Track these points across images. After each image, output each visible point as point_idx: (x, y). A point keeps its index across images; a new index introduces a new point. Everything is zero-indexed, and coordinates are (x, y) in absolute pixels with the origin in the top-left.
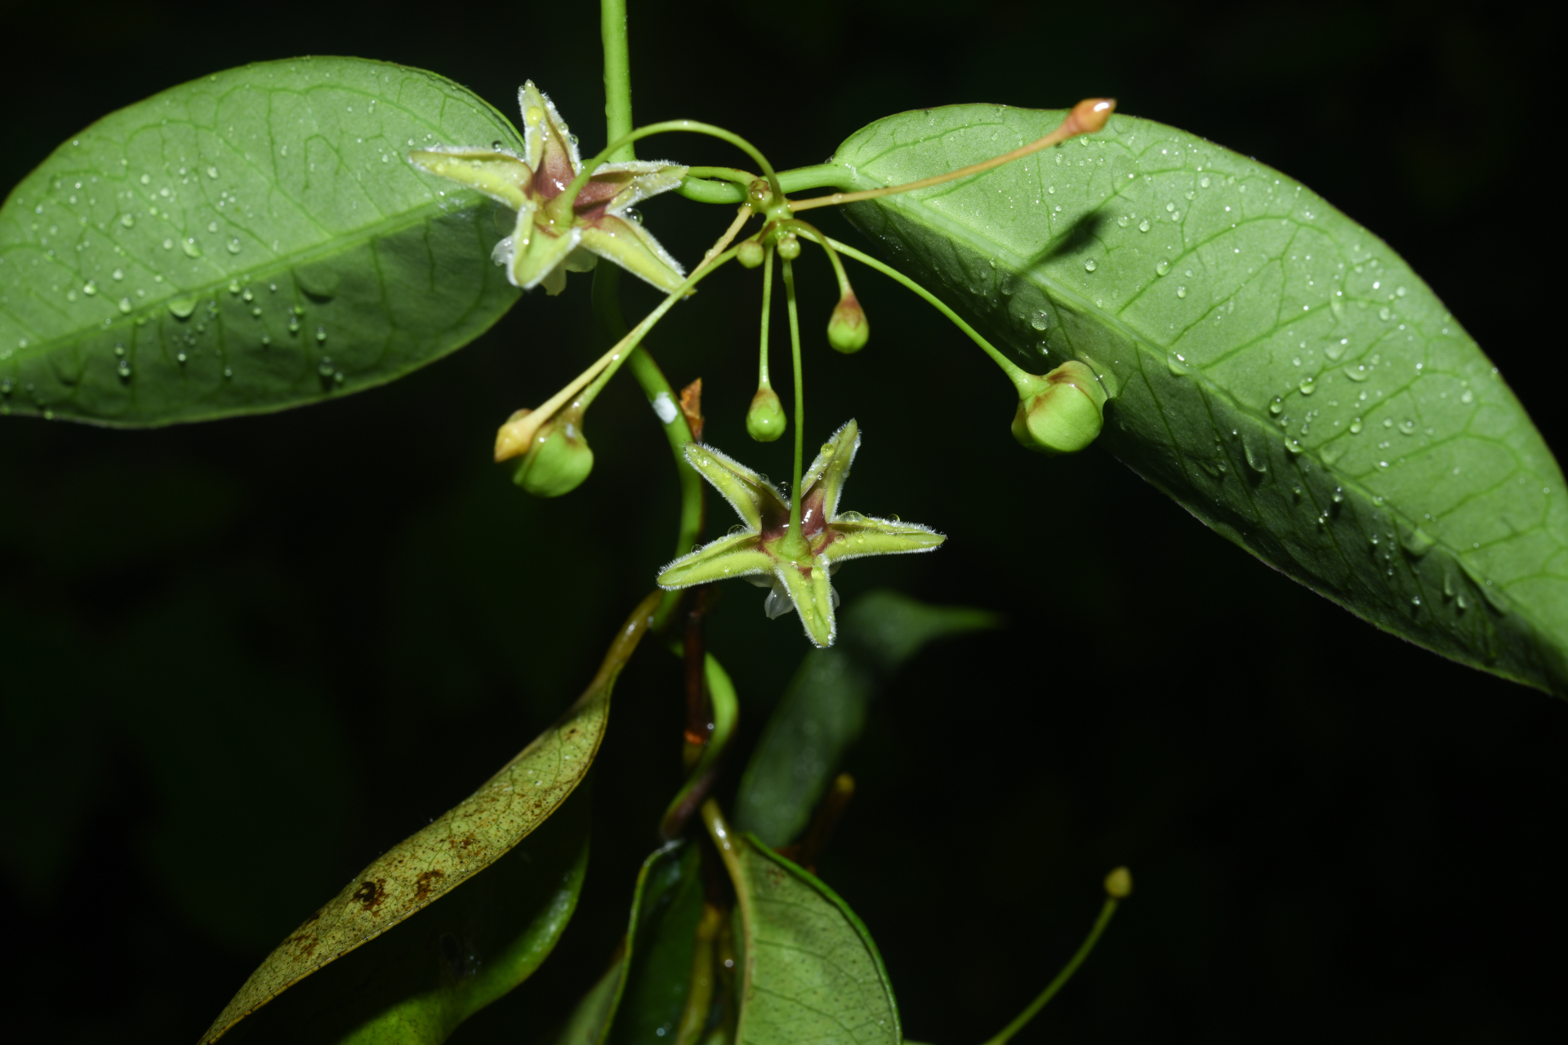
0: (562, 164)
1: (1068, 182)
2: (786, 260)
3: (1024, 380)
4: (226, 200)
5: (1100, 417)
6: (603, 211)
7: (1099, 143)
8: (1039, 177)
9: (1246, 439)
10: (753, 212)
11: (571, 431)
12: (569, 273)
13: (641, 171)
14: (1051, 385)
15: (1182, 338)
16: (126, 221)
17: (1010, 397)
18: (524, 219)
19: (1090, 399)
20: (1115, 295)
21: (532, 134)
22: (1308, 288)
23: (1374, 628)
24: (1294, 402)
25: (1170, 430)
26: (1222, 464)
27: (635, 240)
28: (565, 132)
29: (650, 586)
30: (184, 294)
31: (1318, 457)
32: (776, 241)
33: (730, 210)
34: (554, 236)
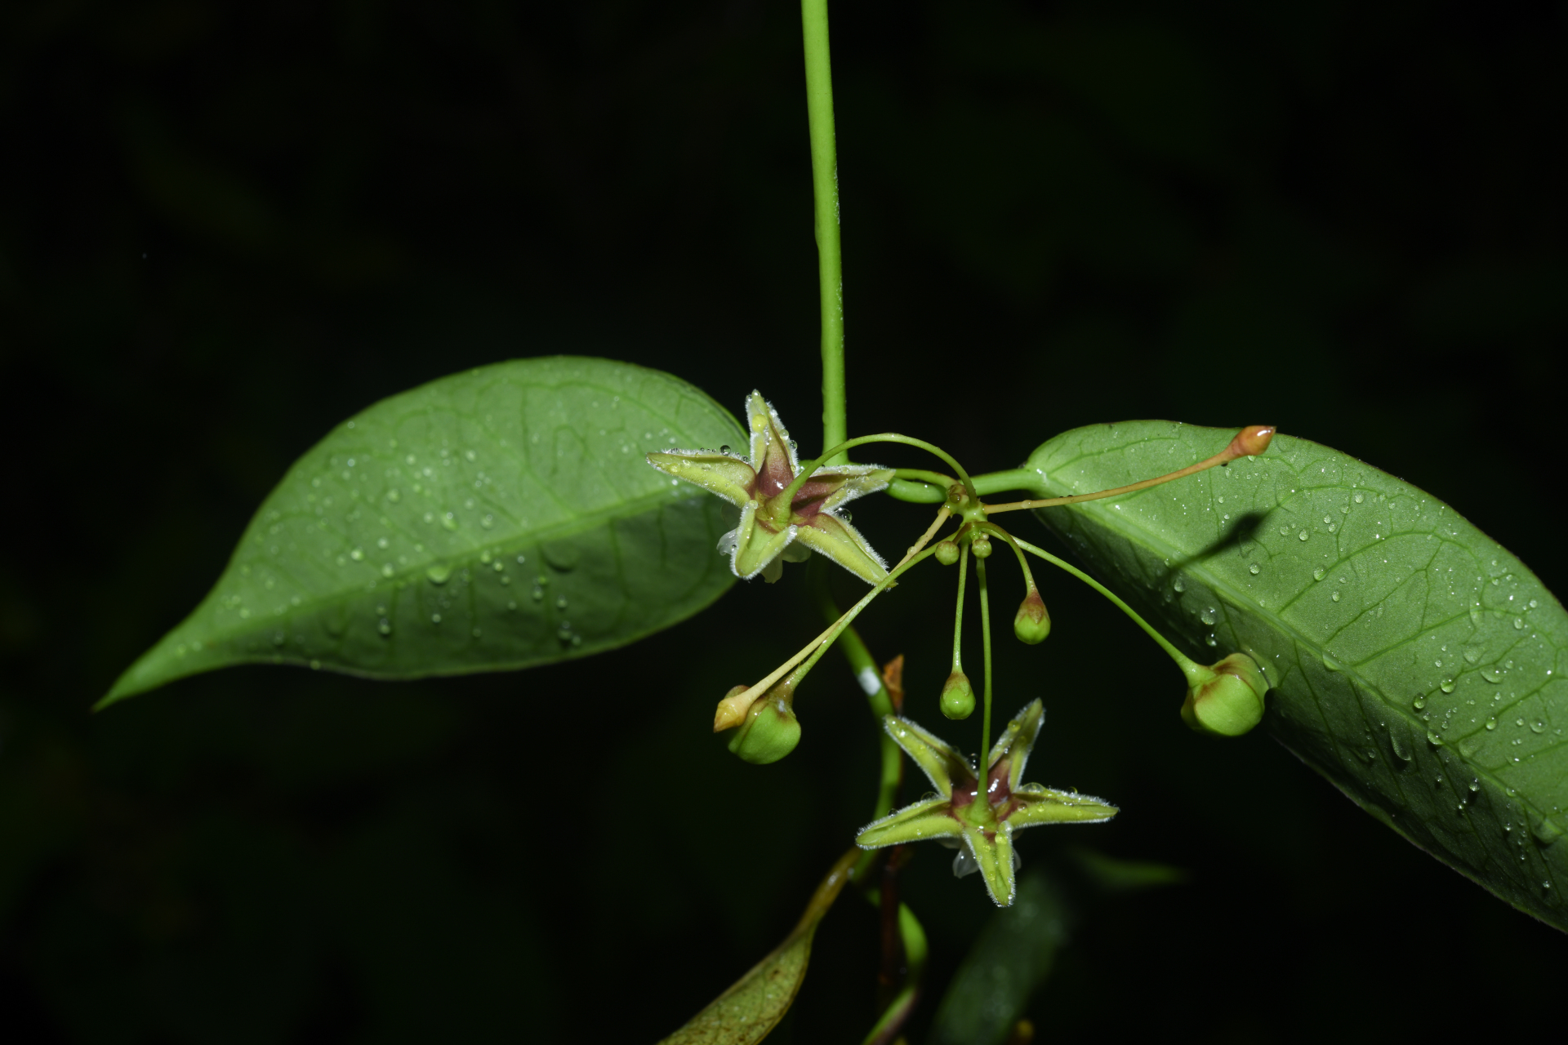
0: (782, 466)
1: (1236, 493)
2: (980, 558)
3: (1193, 670)
4: (482, 481)
5: (1261, 705)
6: (818, 509)
7: (1265, 459)
8: (1211, 488)
9: (1393, 731)
10: (951, 513)
11: (781, 706)
12: (785, 563)
13: (852, 474)
14: (1217, 675)
15: (1336, 638)
16: (393, 495)
17: (1180, 685)
18: (747, 517)
19: (1252, 689)
20: (1276, 596)
21: (756, 439)
22: (1449, 597)
23: (1510, 907)
24: (1435, 699)
25: (1325, 719)
26: (1372, 752)
27: (845, 537)
28: (786, 438)
29: (849, 843)
30: (441, 562)
31: (1457, 750)
32: (972, 541)
33: (931, 510)
34: (774, 532)
